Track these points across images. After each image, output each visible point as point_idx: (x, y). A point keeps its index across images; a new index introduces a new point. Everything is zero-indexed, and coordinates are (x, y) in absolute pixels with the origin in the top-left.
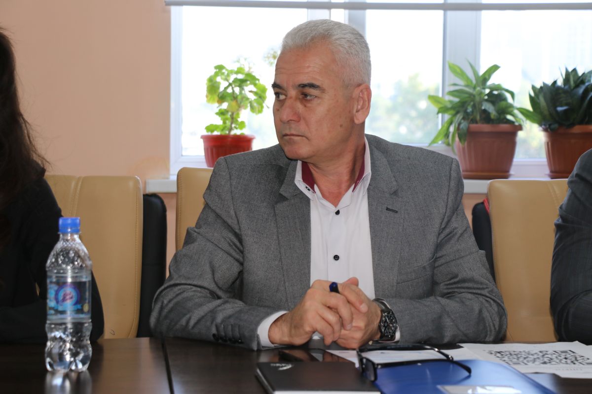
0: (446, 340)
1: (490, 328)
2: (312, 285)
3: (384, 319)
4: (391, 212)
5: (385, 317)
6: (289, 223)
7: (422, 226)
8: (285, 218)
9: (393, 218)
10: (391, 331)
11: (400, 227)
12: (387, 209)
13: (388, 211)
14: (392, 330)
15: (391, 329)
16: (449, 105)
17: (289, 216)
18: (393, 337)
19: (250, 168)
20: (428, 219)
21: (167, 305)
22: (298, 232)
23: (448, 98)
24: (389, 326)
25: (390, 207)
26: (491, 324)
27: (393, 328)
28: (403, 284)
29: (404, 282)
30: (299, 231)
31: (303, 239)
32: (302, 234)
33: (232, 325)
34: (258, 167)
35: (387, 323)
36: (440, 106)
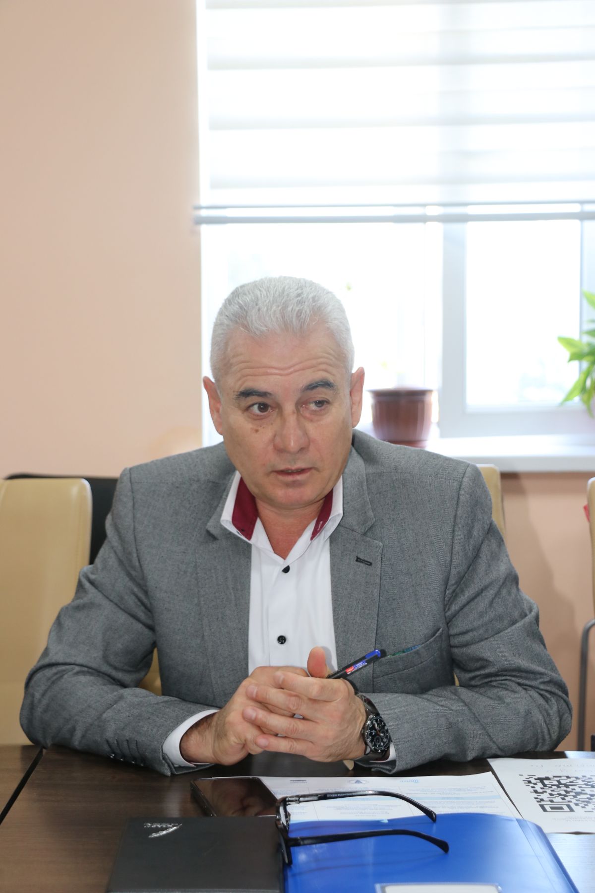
0: (471, 756)
1: (543, 736)
2: (252, 674)
3: (369, 722)
4: (362, 565)
5: (371, 720)
6: (217, 578)
7: (413, 586)
8: (210, 570)
9: (365, 575)
10: (382, 744)
11: (375, 591)
12: (358, 560)
13: (359, 563)
14: (384, 743)
15: (382, 741)
16: (586, 349)
17: (218, 567)
18: (386, 753)
19: (165, 489)
20: (422, 574)
21: (40, 701)
22: (230, 593)
23: (586, 339)
24: (379, 735)
25: (362, 556)
26: (546, 731)
27: (385, 740)
28: (386, 677)
29: (387, 675)
30: (232, 591)
31: (236, 604)
32: (235, 596)
33: (127, 740)
34: (177, 487)
35: (376, 730)
36: (574, 350)
